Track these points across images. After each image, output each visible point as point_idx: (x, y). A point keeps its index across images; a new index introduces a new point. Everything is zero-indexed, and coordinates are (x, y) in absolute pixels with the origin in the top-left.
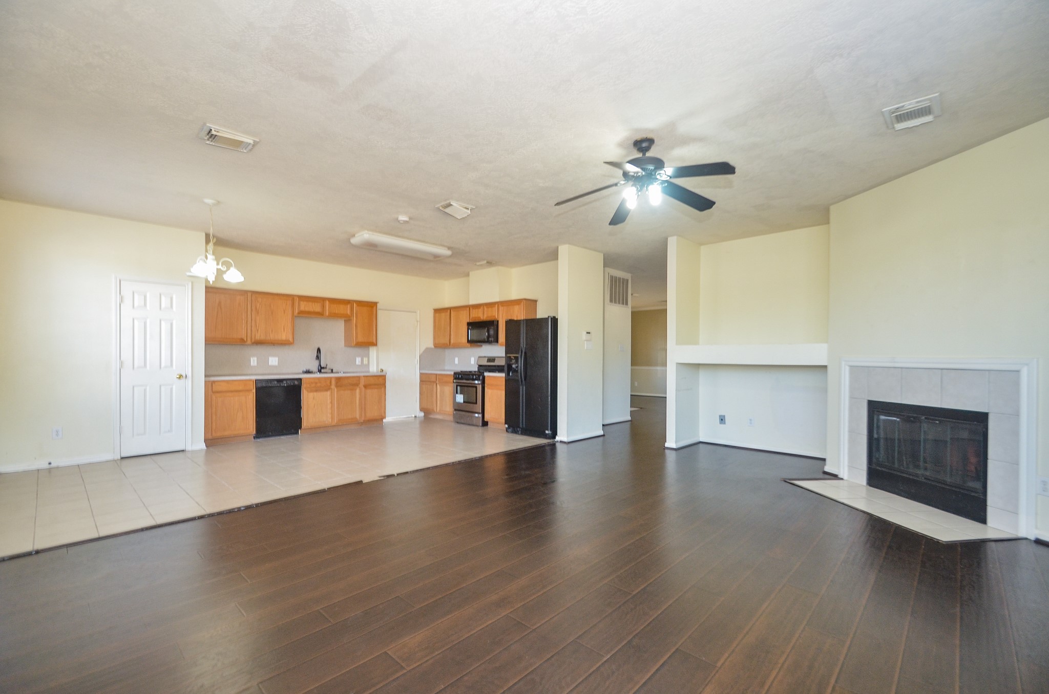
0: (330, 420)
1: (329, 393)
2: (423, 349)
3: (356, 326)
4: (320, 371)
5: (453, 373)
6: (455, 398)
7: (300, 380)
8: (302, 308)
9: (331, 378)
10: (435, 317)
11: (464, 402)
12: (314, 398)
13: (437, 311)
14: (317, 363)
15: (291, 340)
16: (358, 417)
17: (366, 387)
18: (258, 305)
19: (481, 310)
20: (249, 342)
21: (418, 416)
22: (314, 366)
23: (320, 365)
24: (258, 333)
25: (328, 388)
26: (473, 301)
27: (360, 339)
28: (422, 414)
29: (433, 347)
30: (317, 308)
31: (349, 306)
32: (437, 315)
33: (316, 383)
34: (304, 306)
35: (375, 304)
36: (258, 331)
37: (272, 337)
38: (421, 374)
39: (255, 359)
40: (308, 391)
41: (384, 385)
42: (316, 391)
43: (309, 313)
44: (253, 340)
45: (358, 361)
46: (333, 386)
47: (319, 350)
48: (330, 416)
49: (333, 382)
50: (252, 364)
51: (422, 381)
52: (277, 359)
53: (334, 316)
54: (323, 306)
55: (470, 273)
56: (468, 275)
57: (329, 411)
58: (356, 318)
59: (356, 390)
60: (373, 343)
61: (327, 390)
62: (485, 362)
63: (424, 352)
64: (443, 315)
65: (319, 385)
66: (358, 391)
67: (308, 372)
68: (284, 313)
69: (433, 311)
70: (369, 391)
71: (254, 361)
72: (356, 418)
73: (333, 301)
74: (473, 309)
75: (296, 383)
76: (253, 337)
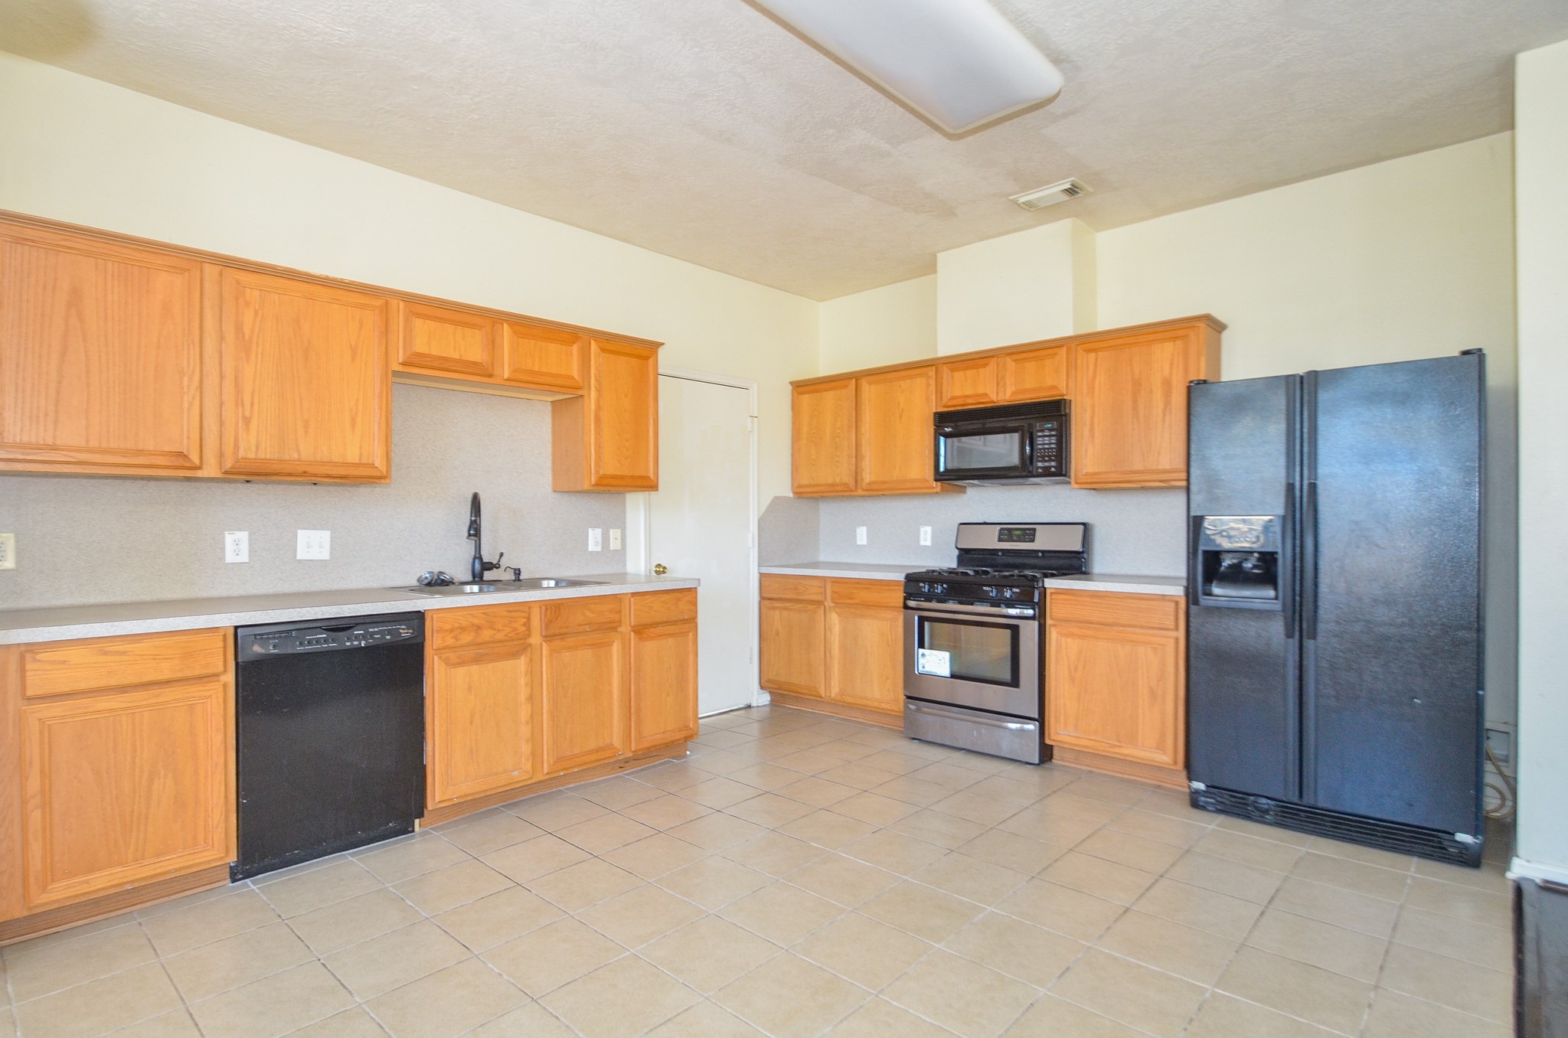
0: (529, 766)
1: (522, 662)
2: (767, 501)
3: (598, 419)
4: (477, 578)
5: (900, 577)
6: (909, 661)
7: (420, 616)
8: (420, 346)
9: (527, 605)
10: (795, 408)
11: (953, 676)
12: (470, 688)
13: (801, 387)
14: (467, 548)
15: (379, 462)
16: (617, 742)
17: (640, 630)
18: (248, 317)
19: (987, 373)
20: (210, 470)
21: (754, 704)
22: (457, 564)
23: (478, 556)
24: (248, 429)
25: (517, 646)
26: (948, 346)
27: (610, 468)
28: (765, 699)
29: (791, 495)
30: (469, 346)
31: (575, 348)
32: (806, 399)
33: (478, 628)
34: (429, 339)
35: (654, 347)
36: (247, 421)
37: (306, 450)
38: (762, 575)
39: (243, 536)
40: (448, 663)
41: (689, 622)
42: (477, 660)
43: (444, 364)
44: (228, 464)
45: (594, 537)
46: (535, 639)
47: (476, 504)
48: (526, 748)
49: (536, 622)
50: (230, 557)
51: (767, 599)
52: (326, 535)
53: (527, 382)
54: (492, 344)
55: (941, 256)
56: (929, 267)
57: (525, 731)
58: (599, 391)
59: (610, 644)
60: (647, 478)
61: (515, 655)
62: (990, 541)
63: (767, 511)
64: (829, 397)
65: (486, 635)
66: (616, 648)
67: (438, 583)
68: (353, 358)
69: (790, 387)
70: (649, 646)
71: (236, 546)
72: (610, 746)
73: (528, 327)
74: (952, 370)
75: (405, 632)
76: (228, 450)
